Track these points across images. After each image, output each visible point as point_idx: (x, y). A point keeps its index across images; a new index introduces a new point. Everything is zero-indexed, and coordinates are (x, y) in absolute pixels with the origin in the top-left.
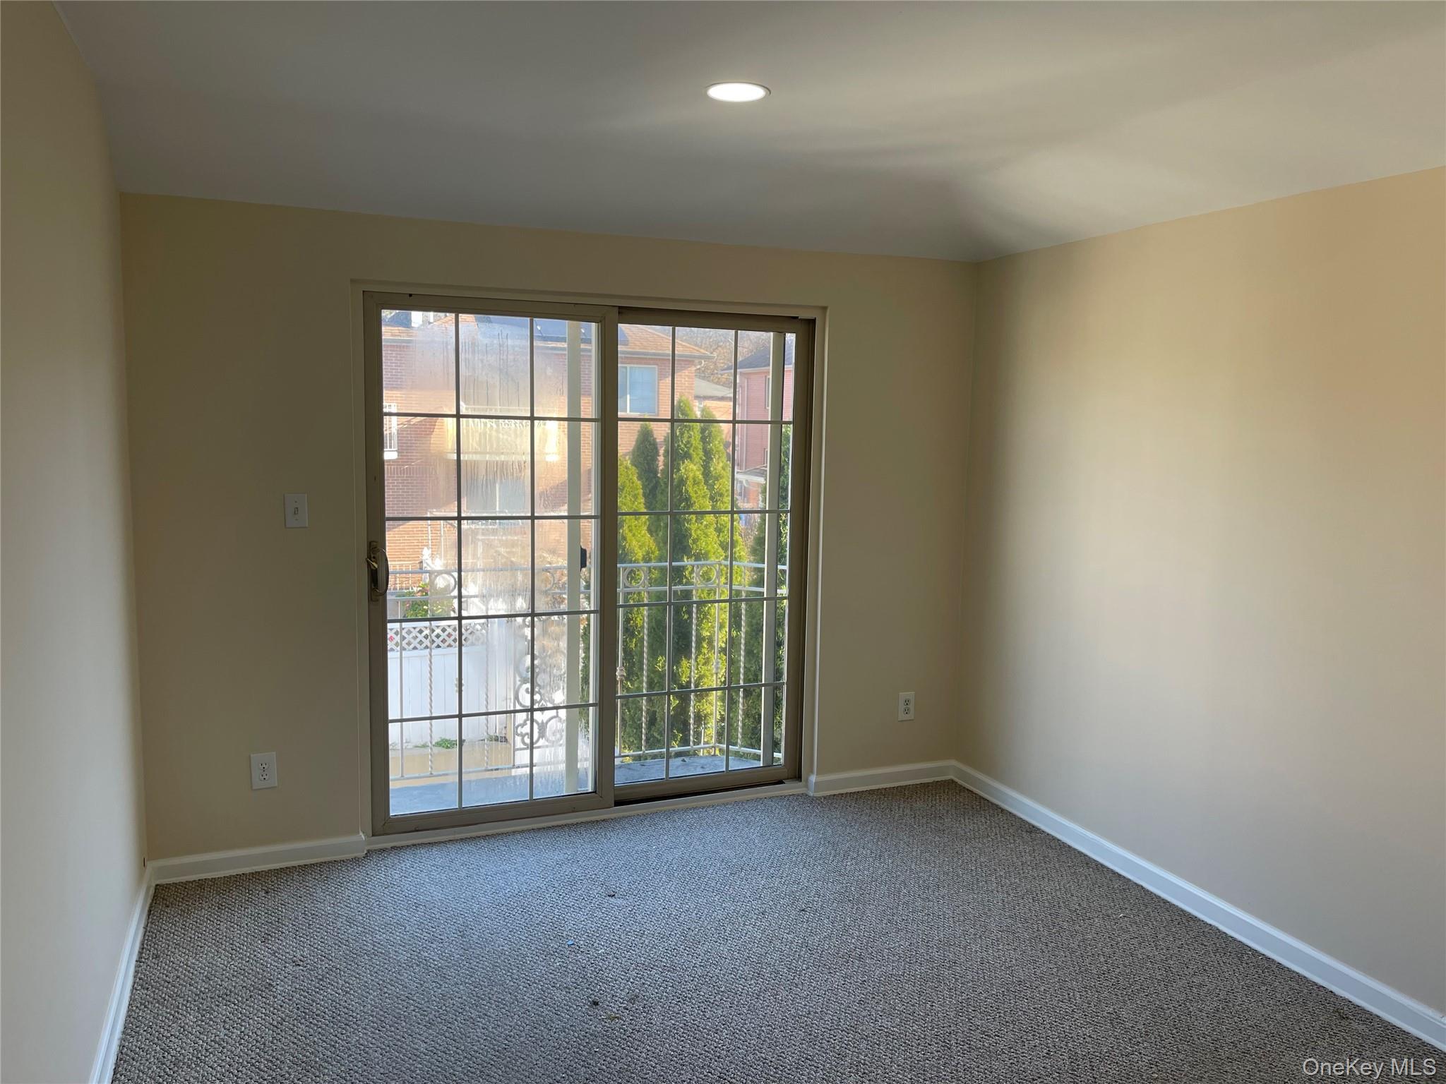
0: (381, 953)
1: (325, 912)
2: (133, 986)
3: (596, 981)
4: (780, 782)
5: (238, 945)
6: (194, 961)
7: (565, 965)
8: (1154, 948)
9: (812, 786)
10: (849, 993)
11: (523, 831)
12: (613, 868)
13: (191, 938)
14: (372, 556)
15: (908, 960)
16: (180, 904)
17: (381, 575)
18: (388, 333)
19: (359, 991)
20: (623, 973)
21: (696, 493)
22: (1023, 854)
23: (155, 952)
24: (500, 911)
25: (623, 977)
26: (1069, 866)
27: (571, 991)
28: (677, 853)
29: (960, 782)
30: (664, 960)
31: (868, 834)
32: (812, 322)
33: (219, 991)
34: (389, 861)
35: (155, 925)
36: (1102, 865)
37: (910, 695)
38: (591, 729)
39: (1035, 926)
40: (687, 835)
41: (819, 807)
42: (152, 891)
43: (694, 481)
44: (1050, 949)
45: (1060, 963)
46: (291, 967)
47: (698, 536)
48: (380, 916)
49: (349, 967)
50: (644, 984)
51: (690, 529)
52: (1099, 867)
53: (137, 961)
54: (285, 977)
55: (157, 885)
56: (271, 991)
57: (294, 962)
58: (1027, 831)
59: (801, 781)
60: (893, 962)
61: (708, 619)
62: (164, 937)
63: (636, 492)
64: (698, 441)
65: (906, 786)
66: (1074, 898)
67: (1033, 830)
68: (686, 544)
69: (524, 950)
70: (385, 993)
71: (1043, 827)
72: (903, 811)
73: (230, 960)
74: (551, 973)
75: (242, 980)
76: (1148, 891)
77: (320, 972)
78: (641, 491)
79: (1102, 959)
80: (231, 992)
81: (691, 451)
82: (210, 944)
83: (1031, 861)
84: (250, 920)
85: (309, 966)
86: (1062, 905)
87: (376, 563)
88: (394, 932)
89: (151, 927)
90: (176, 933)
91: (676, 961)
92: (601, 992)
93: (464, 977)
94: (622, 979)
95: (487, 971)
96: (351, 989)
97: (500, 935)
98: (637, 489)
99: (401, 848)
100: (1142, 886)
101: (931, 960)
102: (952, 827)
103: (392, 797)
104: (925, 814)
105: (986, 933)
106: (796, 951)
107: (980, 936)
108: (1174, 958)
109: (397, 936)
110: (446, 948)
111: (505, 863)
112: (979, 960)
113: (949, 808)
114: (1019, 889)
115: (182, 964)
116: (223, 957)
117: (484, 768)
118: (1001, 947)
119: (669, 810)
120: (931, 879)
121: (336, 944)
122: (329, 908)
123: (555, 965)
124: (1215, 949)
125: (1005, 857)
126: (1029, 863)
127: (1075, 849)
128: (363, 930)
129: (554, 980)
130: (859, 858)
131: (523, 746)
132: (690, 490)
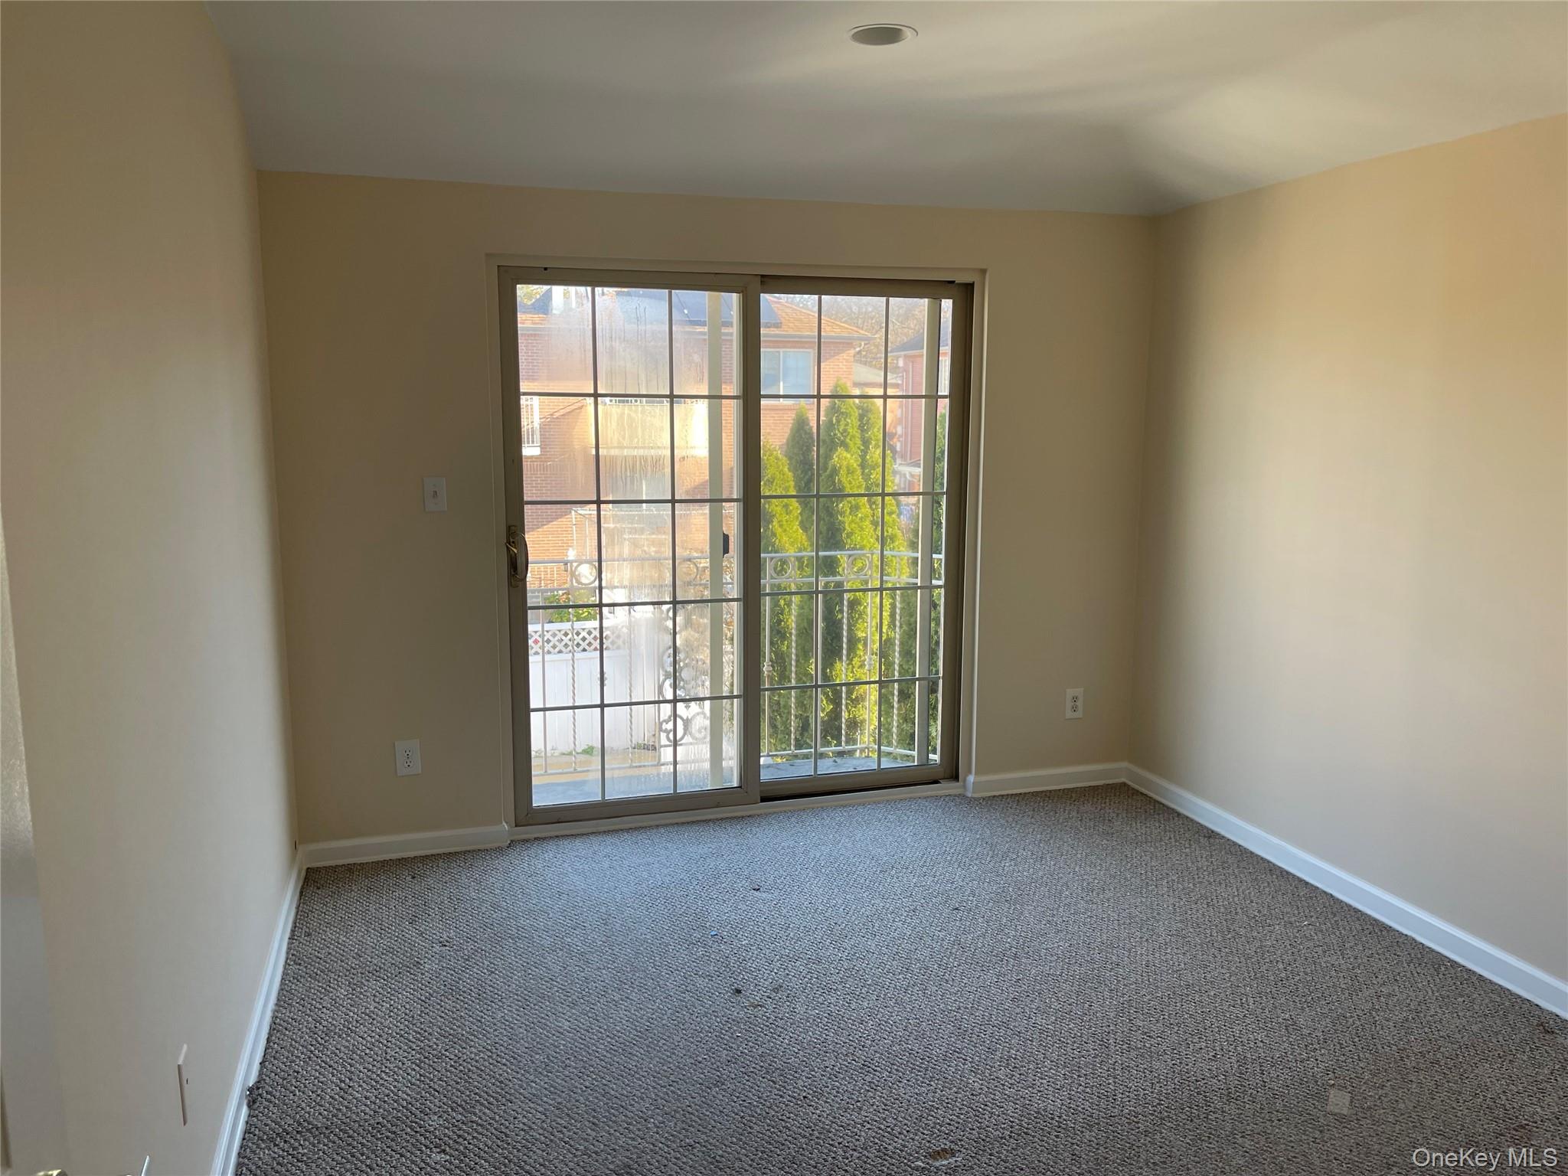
0: (526, 937)
1: (470, 897)
2: (286, 962)
3: (739, 971)
4: (936, 782)
5: (387, 925)
6: (344, 939)
7: (708, 954)
8: (1341, 957)
9: (970, 786)
10: (1002, 990)
11: (667, 825)
12: (759, 863)
13: (341, 917)
14: (512, 540)
15: (1067, 960)
16: (331, 886)
17: (520, 561)
18: (525, 321)
19: (504, 972)
20: (767, 964)
21: (850, 483)
22: (1199, 859)
23: (307, 930)
24: (643, 901)
25: (766, 967)
26: (1250, 873)
27: (714, 979)
28: (826, 850)
29: (1130, 783)
30: (808, 953)
31: (1030, 836)
32: (969, 287)
33: (369, 967)
34: (532, 852)
35: (307, 905)
36: (1288, 873)
37: (1079, 691)
38: (735, 722)
39: (1208, 932)
40: (836, 832)
41: (977, 808)
42: (303, 873)
43: (848, 470)
44: (1223, 954)
45: (1233, 969)
46: (438, 947)
47: (852, 529)
48: (523, 902)
49: (494, 949)
50: (788, 974)
51: (844, 522)
52: (1285, 874)
53: (289, 939)
54: (433, 956)
55: (308, 869)
56: (419, 968)
57: (441, 943)
58: (1205, 837)
59: (958, 781)
60: (1051, 962)
61: (863, 619)
62: (316, 916)
63: (787, 484)
64: (855, 429)
65: (1073, 788)
66: (1253, 904)
67: (1211, 835)
68: (837, 539)
69: (666, 940)
70: (529, 974)
71: (1223, 833)
72: (1069, 813)
73: (379, 939)
74: (693, 962)
75: (391, 957)
76: (1338, 899)
77: (466, 952)
78: (792, 484)
79: (1281, 966)
80: (380, 968)
81: (848, 440)
82: (360, 924)
83: (1208, 866)
84: (397, 902)
85: (455, 947)
86: (1239, 910)
87: (516, 548)
88: (537, 918)
89: (303, 908)
90: (327, 913)
91: (821, 954)
92: (745, 981)
93: (606, 962)
94: (766, 970)
95: (630, 957)
96: (496, 970)
97: (642, 924)
98: (788, 481)
99: (544, 839)
100: (1331, 895)
101: (1093, 961)
102: (1122, 831)
103: (535, 792)
104: (1093, 817)
105: (1154, 937)
106: (947, 948)
107: (1147, 940)
108: (1362, 967)
109: (541, 922)
110: (589, 935)
111: (648, 856)
112: (1144, 963)
113: (1119, 812)
114: (1192, 894)
115: (333, 942)
116: (372, 936)
117: (628, 765)
118: (1169, 951)
119: (818, 808)
120: (1096, 881)
121: (481, 927)
122: (473, 894)
123: (698, 954)
124: (1409, 959)
125: (1179, 862)
126: (1205, 868)
127: (1257, 856)
128: (507, 915)
129: (697, 968)
130: (1019, 859)
131: (668, 743)
132: (844, 480)
